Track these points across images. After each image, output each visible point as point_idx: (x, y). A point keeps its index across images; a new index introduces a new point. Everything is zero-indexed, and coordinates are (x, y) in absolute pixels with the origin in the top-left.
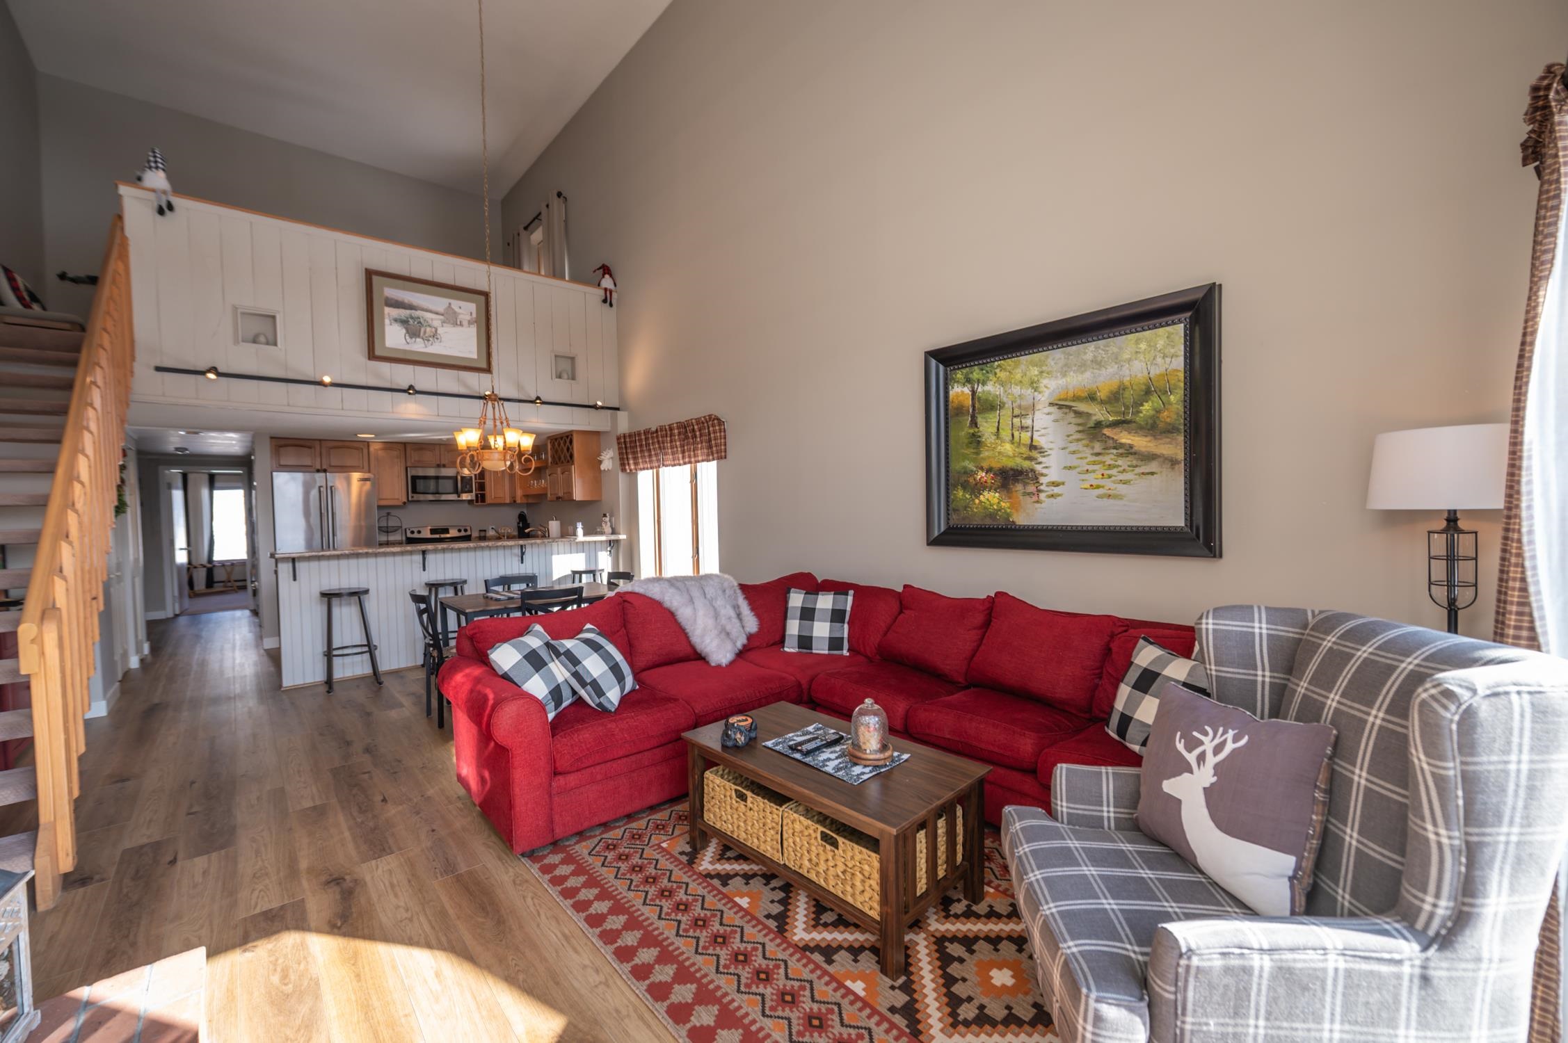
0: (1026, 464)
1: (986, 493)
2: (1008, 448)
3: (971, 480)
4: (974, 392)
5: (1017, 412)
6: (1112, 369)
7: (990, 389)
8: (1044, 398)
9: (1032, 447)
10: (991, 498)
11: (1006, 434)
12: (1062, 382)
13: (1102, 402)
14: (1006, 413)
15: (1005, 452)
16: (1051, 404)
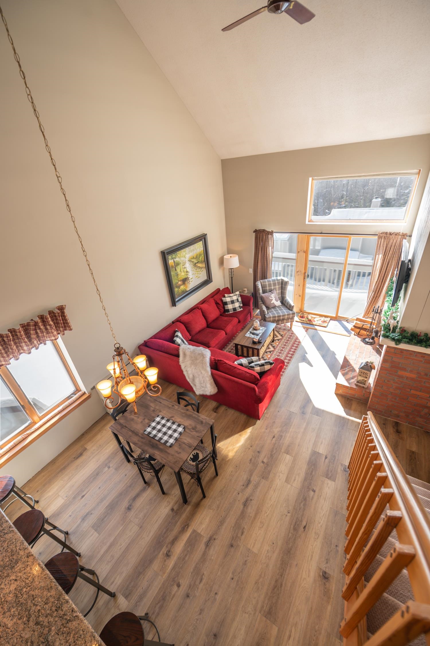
0: (186, 276)
1: (181, 287)
2: (183, 274)
3: (178, 285)
4: (174, 261)
5: (183, 264)
6: (195, 251)
7: (177, 260)
8: (187, 260)
9: (187, 272)
10: (182, 287)
11: (182, 270)
12: (189, 255)
13: (195, 258)
14: (181, 265)
15: (182, 275)
16: (188, 261)
